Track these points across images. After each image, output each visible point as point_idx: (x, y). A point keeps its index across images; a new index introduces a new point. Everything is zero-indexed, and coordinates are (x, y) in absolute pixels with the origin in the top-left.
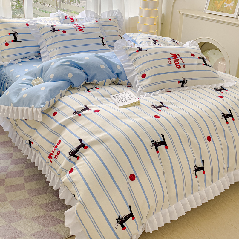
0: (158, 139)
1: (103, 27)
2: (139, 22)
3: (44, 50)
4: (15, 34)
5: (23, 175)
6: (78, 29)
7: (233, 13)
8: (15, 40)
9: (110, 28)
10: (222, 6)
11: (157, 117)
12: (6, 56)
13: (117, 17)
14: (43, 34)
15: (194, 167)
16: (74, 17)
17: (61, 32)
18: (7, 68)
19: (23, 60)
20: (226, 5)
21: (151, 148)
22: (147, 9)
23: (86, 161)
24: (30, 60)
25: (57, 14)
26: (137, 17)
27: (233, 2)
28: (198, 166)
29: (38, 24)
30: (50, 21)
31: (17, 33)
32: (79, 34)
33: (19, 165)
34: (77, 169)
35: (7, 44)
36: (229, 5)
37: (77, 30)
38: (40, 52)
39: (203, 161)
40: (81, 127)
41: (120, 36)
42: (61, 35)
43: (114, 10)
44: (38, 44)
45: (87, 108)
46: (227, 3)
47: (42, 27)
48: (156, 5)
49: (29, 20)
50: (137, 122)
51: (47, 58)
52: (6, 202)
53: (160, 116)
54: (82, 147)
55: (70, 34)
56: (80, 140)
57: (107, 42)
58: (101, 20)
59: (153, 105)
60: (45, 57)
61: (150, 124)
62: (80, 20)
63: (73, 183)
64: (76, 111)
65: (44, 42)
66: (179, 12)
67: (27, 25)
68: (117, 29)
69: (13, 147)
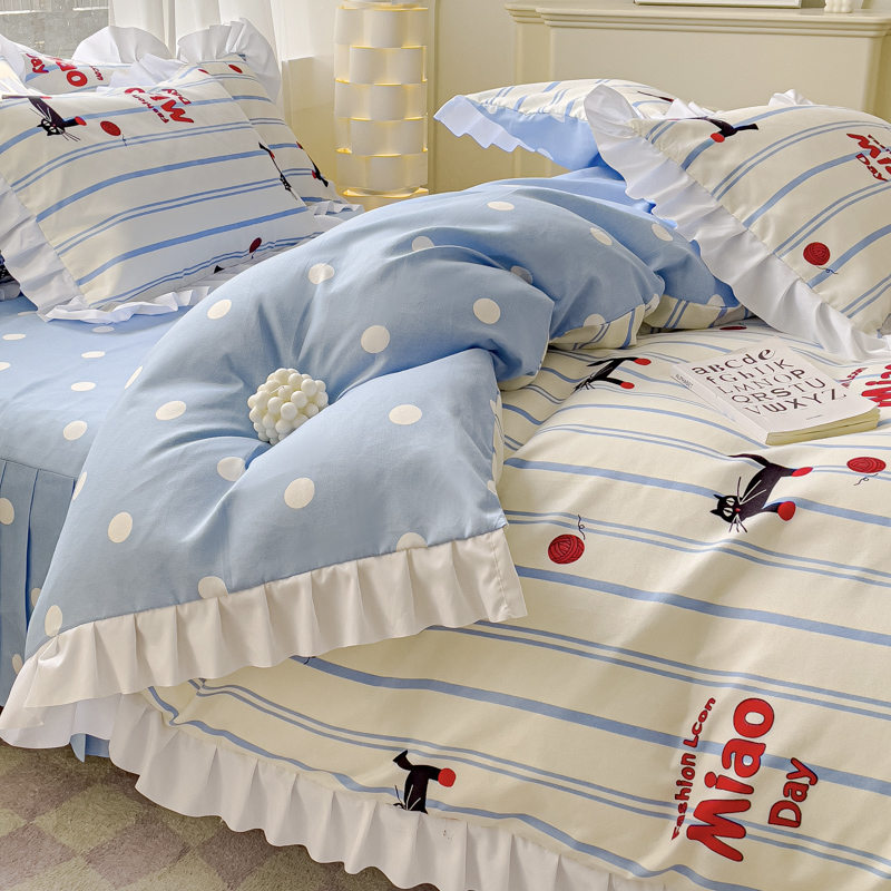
3: (26, 246)
6: (166, 108)
13: (243, 58)
17: (92, 133)
37: (161, 115)
41: (300, 147)
42: (99, 148)
45: (772, 470)
51: (54, 283)
55: (141, 140)
64: (721, 499)
65: (13, 197)
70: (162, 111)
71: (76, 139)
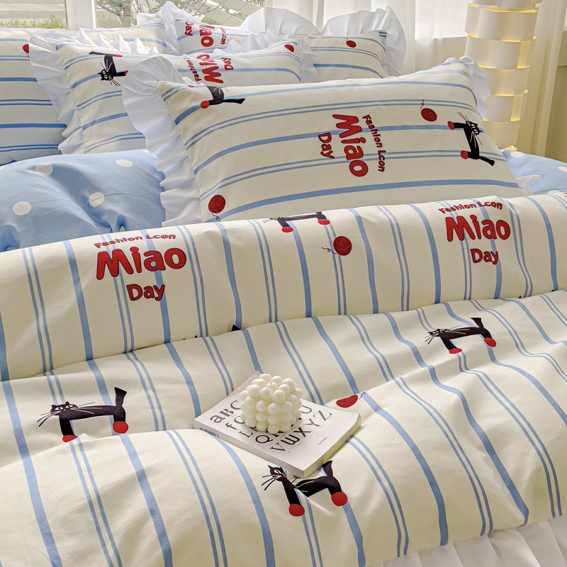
1: (314, 69)
6: (205, 71)
13: (383, 34)
14: (75, 86)
16: (220, 29)
29: (63, 49)
37: (197, 75)
43: (373, 9)
47: (74, 60)
65: (76, 113)
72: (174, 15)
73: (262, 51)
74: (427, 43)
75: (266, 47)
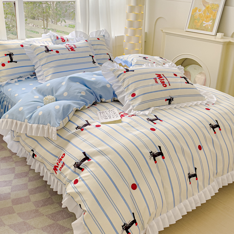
0: (156, 151)
1: (92, 46)
2: (125, 41)
3: (39, 70)
4: (10, 55)
5: (28, 188)
6: (70, 48)
7: (211, 31)
8: (12, 61)
9: (99, 47)
10: (201, 24)
11: (153, 129)
12: (3, 76)
13: (104, 36)
14: (37, 55)
15: (188, 174)
16: (65, 37)
17: (54, 52)
18: (5, 87)
19: (19, 79)
20: (205, 24)
21: (150, 159)
22: (132, 28)
23: (91, 173)
24: (25, 79)
25: (49, 35)
26: (123, 36)
27: (211, 21)
28: (191, 173)
29: (32, 45)
30: (43, 42)
31: (13, 54)
32: (71, 53)
33: (22, 179)
34: (83, 180)
35: (3, 65)
36: (208, 23)
37: (69, 50)
38: (35, 71)
39: (196, 169)
40: (84, 141)
41: (108, 54)
42: (54, 55)
43: (101, 30)
44: (33, 64)
45: (88, 124)
46: (206, 21)
47: (36, 48)
48: (140, 25)
49: (23, 41)
50: (135, 135)
51: (42, 77)
52: (14, 215)
53: (155, 128)
54: (87, 160)
55: (62, 54)
56: (84, 153)
57: (97, 60)
58: (90, 39)
59: (148, 119)
60: (40, 76)
61: (148, 137)
62: (70, 41)
63: (79, 194)
64: (78, 127)
65: (38, 62)
66: (162, 31)
67: (22, 46)
68: (105, 47)
69: (14, 162)
70: (69, 49)
71: (50, 53)
72: (53, 34)
73: (79, 43)
74: (114, 38)
75: (80, 41)
